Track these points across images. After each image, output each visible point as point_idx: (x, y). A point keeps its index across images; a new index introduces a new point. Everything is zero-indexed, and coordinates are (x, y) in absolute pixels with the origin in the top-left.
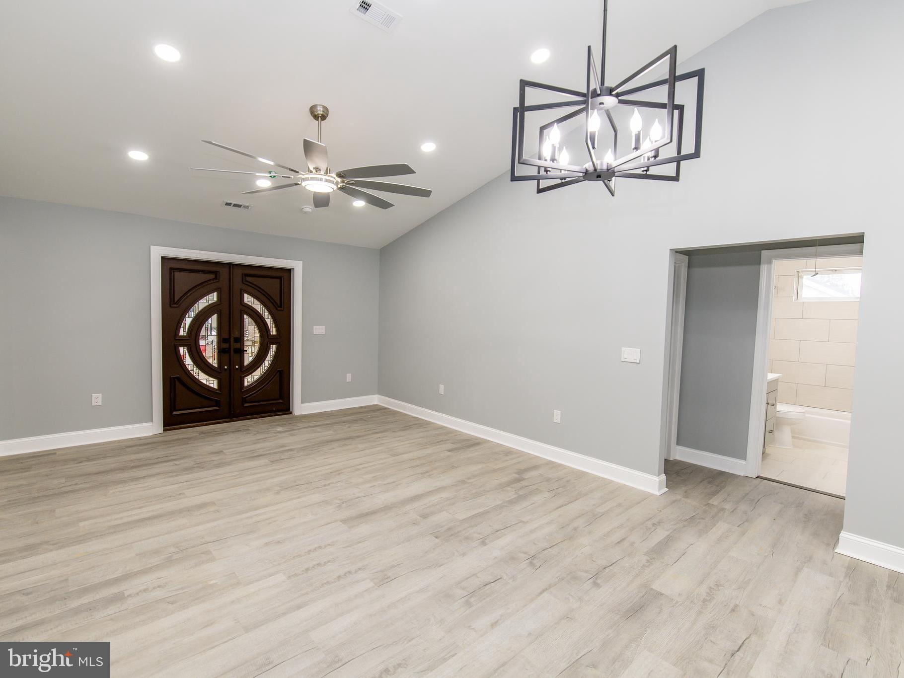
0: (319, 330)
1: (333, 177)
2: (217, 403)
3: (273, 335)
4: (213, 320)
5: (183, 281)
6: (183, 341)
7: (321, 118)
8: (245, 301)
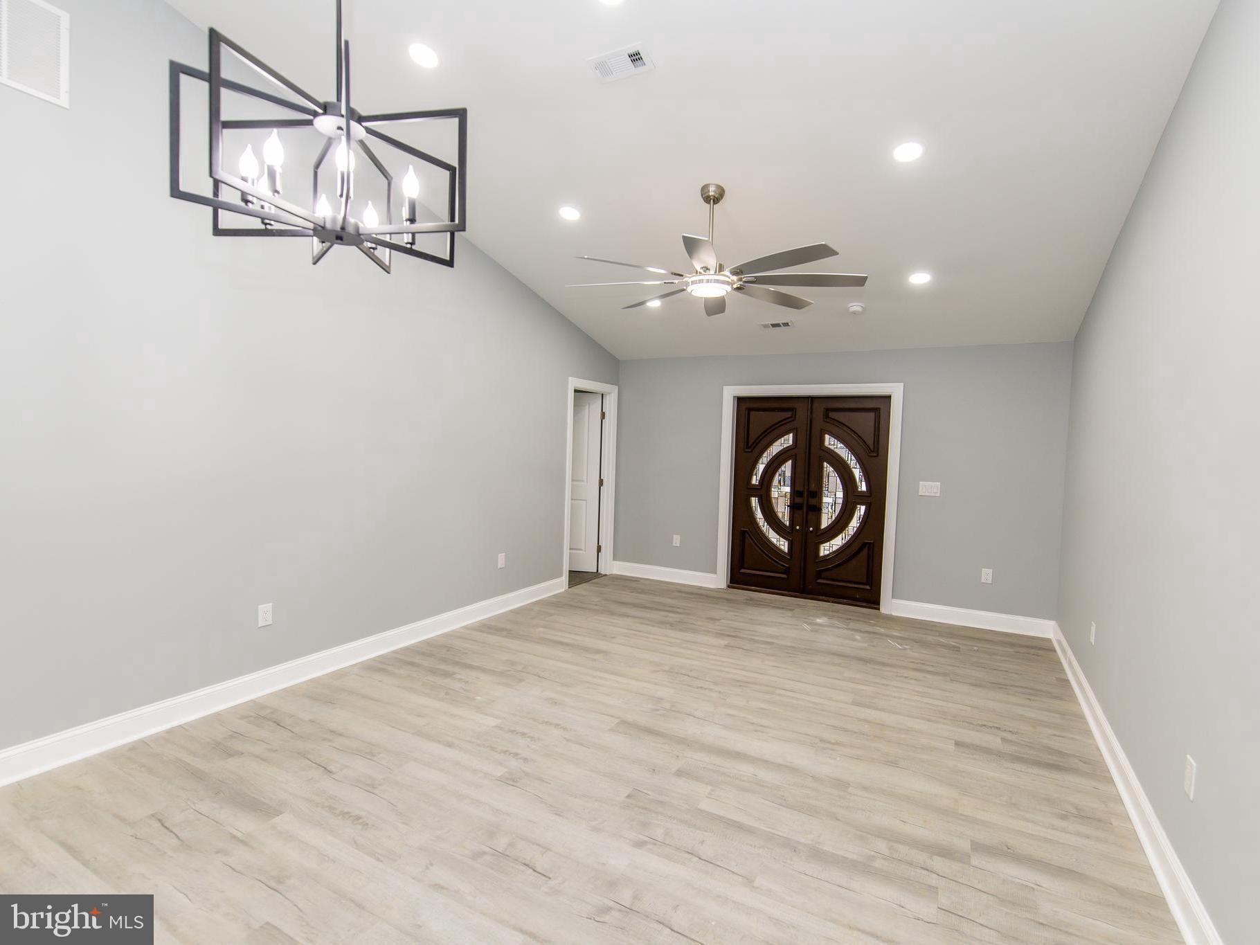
0: (930, 488)
1: (727, 276)
2: (787, 571)
3: (861, 491)
4: (787, 468)
5: (760, 421)
6: (754, 491)
7: (714, 201)
8: (826, 443)
